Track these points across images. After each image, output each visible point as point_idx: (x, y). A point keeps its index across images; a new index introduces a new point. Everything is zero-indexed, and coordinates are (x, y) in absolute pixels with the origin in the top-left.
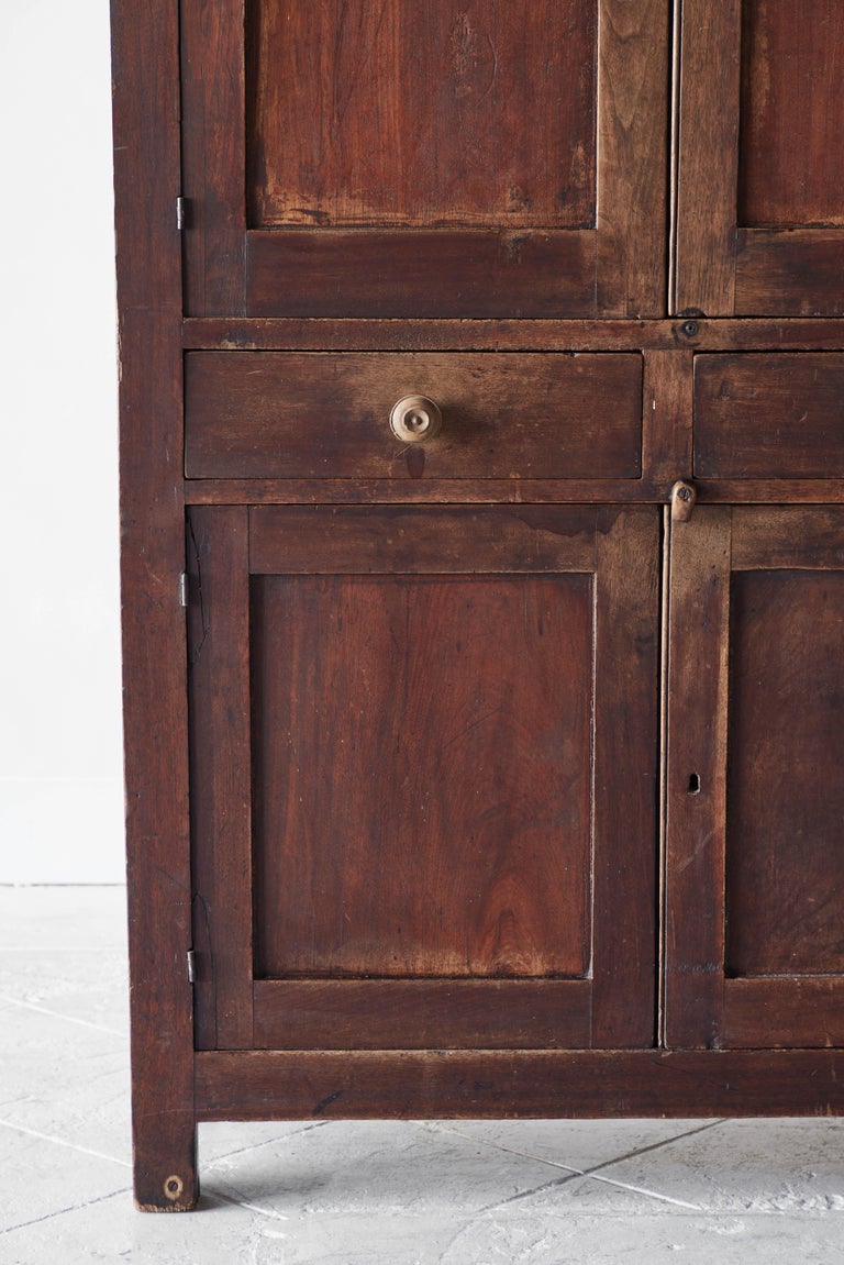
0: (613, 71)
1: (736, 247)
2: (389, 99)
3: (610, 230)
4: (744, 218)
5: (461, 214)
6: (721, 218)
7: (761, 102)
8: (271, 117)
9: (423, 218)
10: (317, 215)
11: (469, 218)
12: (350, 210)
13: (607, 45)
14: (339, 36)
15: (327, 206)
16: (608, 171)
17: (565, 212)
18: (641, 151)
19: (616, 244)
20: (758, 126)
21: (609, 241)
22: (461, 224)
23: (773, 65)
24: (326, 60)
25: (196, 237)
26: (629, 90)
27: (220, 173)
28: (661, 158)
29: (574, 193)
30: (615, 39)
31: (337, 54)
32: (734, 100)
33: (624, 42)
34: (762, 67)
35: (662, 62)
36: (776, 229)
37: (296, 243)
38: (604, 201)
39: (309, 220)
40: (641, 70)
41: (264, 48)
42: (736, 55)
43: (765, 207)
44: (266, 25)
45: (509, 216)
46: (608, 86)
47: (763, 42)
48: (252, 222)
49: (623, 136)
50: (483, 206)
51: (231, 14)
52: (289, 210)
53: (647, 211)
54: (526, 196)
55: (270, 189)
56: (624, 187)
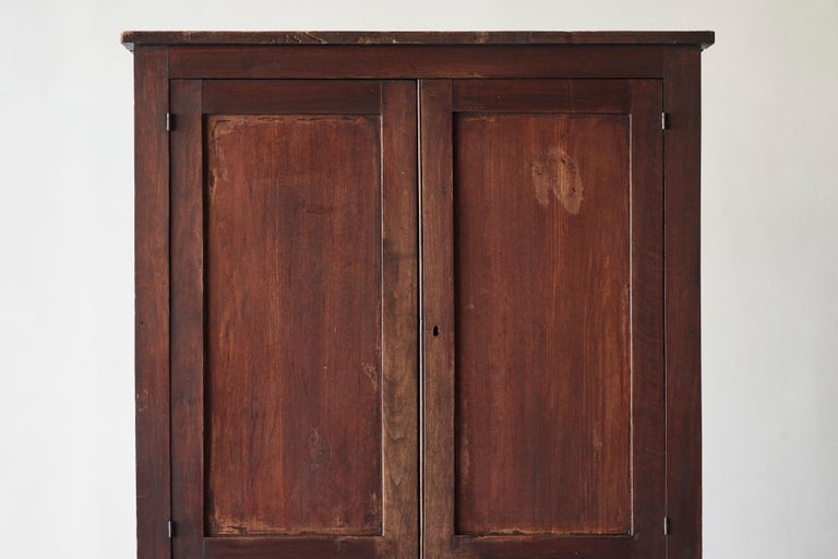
0: (390, 456)
1: (454, 545)
2: (277, 470)
3: (390, 537)
4: (458, 531)
5: (313, 528)
6: (446, 530)
7: (465, 471)
8: (217, 480)
9: (295, 530)
10: (240, 529)
11: (318, 531)
12: (257, 526)
13: (388, 443)
14: (251, 439)
15: (246, 525)
16: (388, 507)
17: (367, 527)
18: (406, 496)
19: (393, 544)
20: (464, 483)
21: (390, 542)
22: (313, 533)
23: (471, 453)
24: (245, 451)
25: (178, 541)
26: (399, 466)
27: (190, 509)
28: (415, 500)
29: (372, 518)
30: (391, 440)
31: (251, 448)
32: (452, 471)
33: (395, 442)
34: (465, 454)
35: (415, 452)
36: (475, 536)
37: (231, 544)
38: (387, 521)
39: (236, 532)
40: (404, 455)
41: (213, 446)
42: (452, 448)
43: (468, 525)
44: (215, 434)
45: (339, 529)
46: (387, 464)
47: (465, 442)
48: (207, 534)
49: (396, 489)
50: (325, 524)
51: (196, 429)
52: (226, 526)
53: (409, 527)
54: (347, 519)
55: (216, 517)
56: (396, 515)
